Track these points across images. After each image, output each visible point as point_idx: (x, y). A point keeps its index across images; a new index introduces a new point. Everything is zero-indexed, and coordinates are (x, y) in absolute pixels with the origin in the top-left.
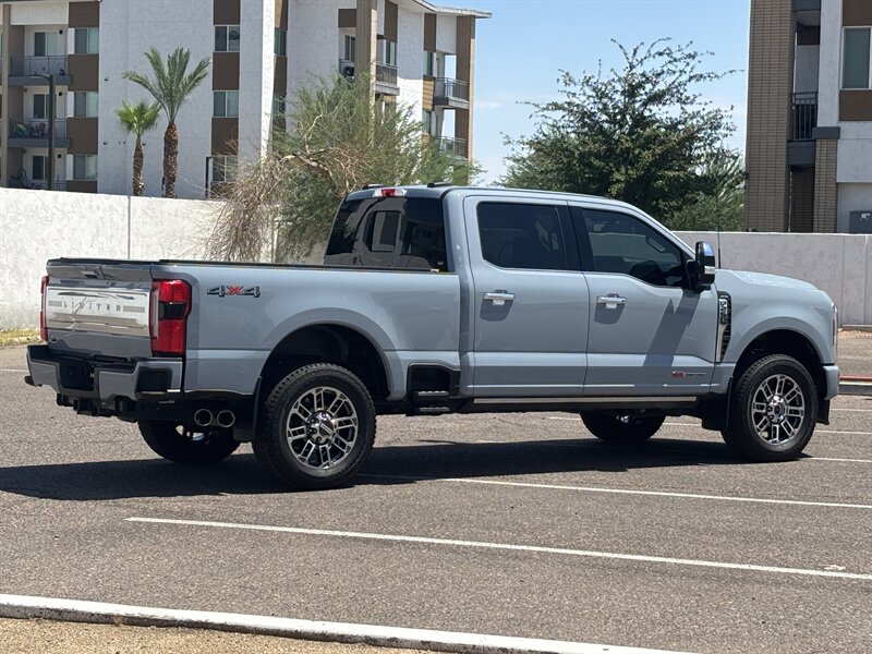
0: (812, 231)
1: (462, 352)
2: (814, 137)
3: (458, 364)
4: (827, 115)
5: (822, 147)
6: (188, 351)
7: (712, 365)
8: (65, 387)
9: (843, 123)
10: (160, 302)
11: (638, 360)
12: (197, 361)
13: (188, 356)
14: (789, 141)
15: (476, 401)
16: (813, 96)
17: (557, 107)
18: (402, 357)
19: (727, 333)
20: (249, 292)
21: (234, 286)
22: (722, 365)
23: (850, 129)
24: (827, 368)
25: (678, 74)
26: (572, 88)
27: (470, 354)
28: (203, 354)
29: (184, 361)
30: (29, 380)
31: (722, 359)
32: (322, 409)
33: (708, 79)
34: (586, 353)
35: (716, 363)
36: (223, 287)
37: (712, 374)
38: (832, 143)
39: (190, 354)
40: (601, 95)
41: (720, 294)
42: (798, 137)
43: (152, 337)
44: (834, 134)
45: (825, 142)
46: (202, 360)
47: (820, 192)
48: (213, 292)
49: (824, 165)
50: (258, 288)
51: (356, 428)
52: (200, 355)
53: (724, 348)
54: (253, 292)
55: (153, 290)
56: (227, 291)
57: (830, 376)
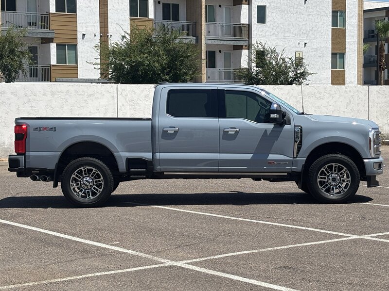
1: (153, 153)
3: (151, 158)
6: (26, 152)
7: (292, 159)
11: (249, 156)
12: (29, 156)
15: (165, 173)
18: (122, 155)
19: (300, 144)
20: (51, 129)
21: (45, 127)
22: (297, 159)
24: (365, 160)
27: (157, 154)
28: (32, 154)
29: (25, 156)
31: (297, 156)
32: (87, 175)
34: (219, 153)
35: (293, 158)
36: (40, 128)
37: (292, 163)
39: (27, 154)
41: (295, 127)
46: (31, 156)
48: (36, 129)
50: (55, 128)
52: (30, 154)
53: (298, 151)
54: (53, 129)
56: (42, 129)
57: (366, 164)
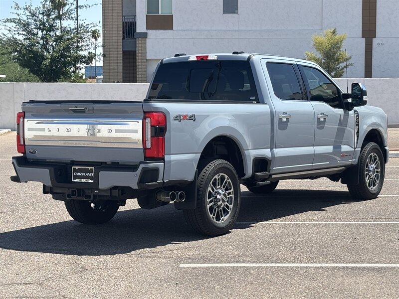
0: (136, 82)
1: (271, 149)
2: (135, 37)
3: (271, 156)
4: (141, 27)
5: (139, 42)
6: (165, 156)
7: (353, 150)
8: (59, 182)
9: (148, 30)
10: (151, 126)
12: (170, 162)
13: (166, 160)
14: (123, 39)
16: (133, 17)
17: (11, 21)
19: (358, 132)
21: (185, 115)
22: (356, 149)
23: (152, 33)
24: (387, 148)
25: (70, 5)
26: (19, 12)
27: (274, 149)
29: (164, 163)
30: (15, 179)
31: (356, 146)
32: (219, 187)
33: (85, 8)
34: (314, 146)
36: (180, 116)
37: (353, 154)
38: (144, 40)
39: (167, 158)
40: (33, 15)
41: (355, 111)
42: (127, 37)
43: (145, 149)
44: (144, 36)
45: (140, 39)
46: (173, 161)
47: (139, 63)
48: (176, 118)
49: (140, 51)
50: (194, 115)
51: (233, 196)
52: (171, 158)
53: (357, 140)
54: (192, 118)
55: (144, 119)
56: (182, 117)
57: (387, 152)
